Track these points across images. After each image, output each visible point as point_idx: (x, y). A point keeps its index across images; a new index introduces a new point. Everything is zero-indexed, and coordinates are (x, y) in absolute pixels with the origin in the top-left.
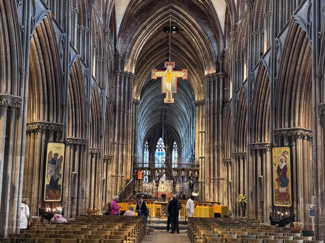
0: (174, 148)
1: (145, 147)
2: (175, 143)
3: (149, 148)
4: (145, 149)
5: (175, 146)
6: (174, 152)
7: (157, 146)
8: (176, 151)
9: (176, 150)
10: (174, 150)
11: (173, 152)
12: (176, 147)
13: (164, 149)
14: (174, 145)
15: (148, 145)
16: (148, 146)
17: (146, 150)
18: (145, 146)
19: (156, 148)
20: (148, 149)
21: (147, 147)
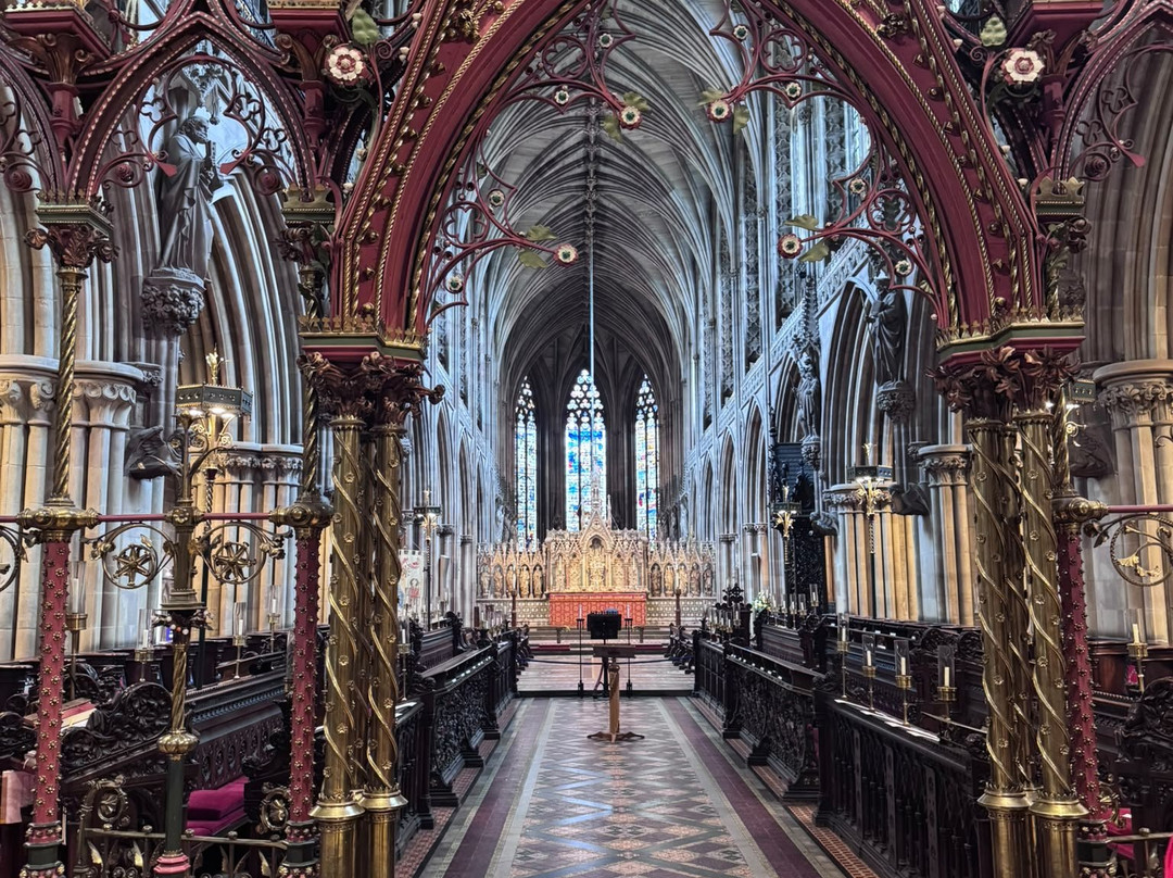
0: (642, 408)
1: (521, 407)
2: (645, 389)
3: (537, 413)
4: (521, 417)
5: (645, 400)
6: (644, 425)
7: (572, 405)
8: (651, 421)
9: (651, 415)
10: (640, 416)
11: (639, 425)
12: (651, 405)
13: (599, 414)
14: (643, 395)
15: (535, 398)
16: (531, 405)
17: (525, 421)
18: (521, 401)
19: (566, 413)
20: (531, 418)
21: (529, 410)
